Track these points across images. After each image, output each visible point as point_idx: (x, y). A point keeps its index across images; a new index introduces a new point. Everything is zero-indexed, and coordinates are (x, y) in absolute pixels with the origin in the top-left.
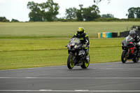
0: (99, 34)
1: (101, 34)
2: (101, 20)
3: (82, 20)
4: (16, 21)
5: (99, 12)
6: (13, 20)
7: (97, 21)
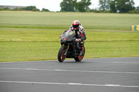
0: (133, 26)
1: (135, 27)
2: (136, 13)
3: (115, 12)
4: (47, 10)
5: (134, 3)
6: (44, 9)
7: (131, 13)
